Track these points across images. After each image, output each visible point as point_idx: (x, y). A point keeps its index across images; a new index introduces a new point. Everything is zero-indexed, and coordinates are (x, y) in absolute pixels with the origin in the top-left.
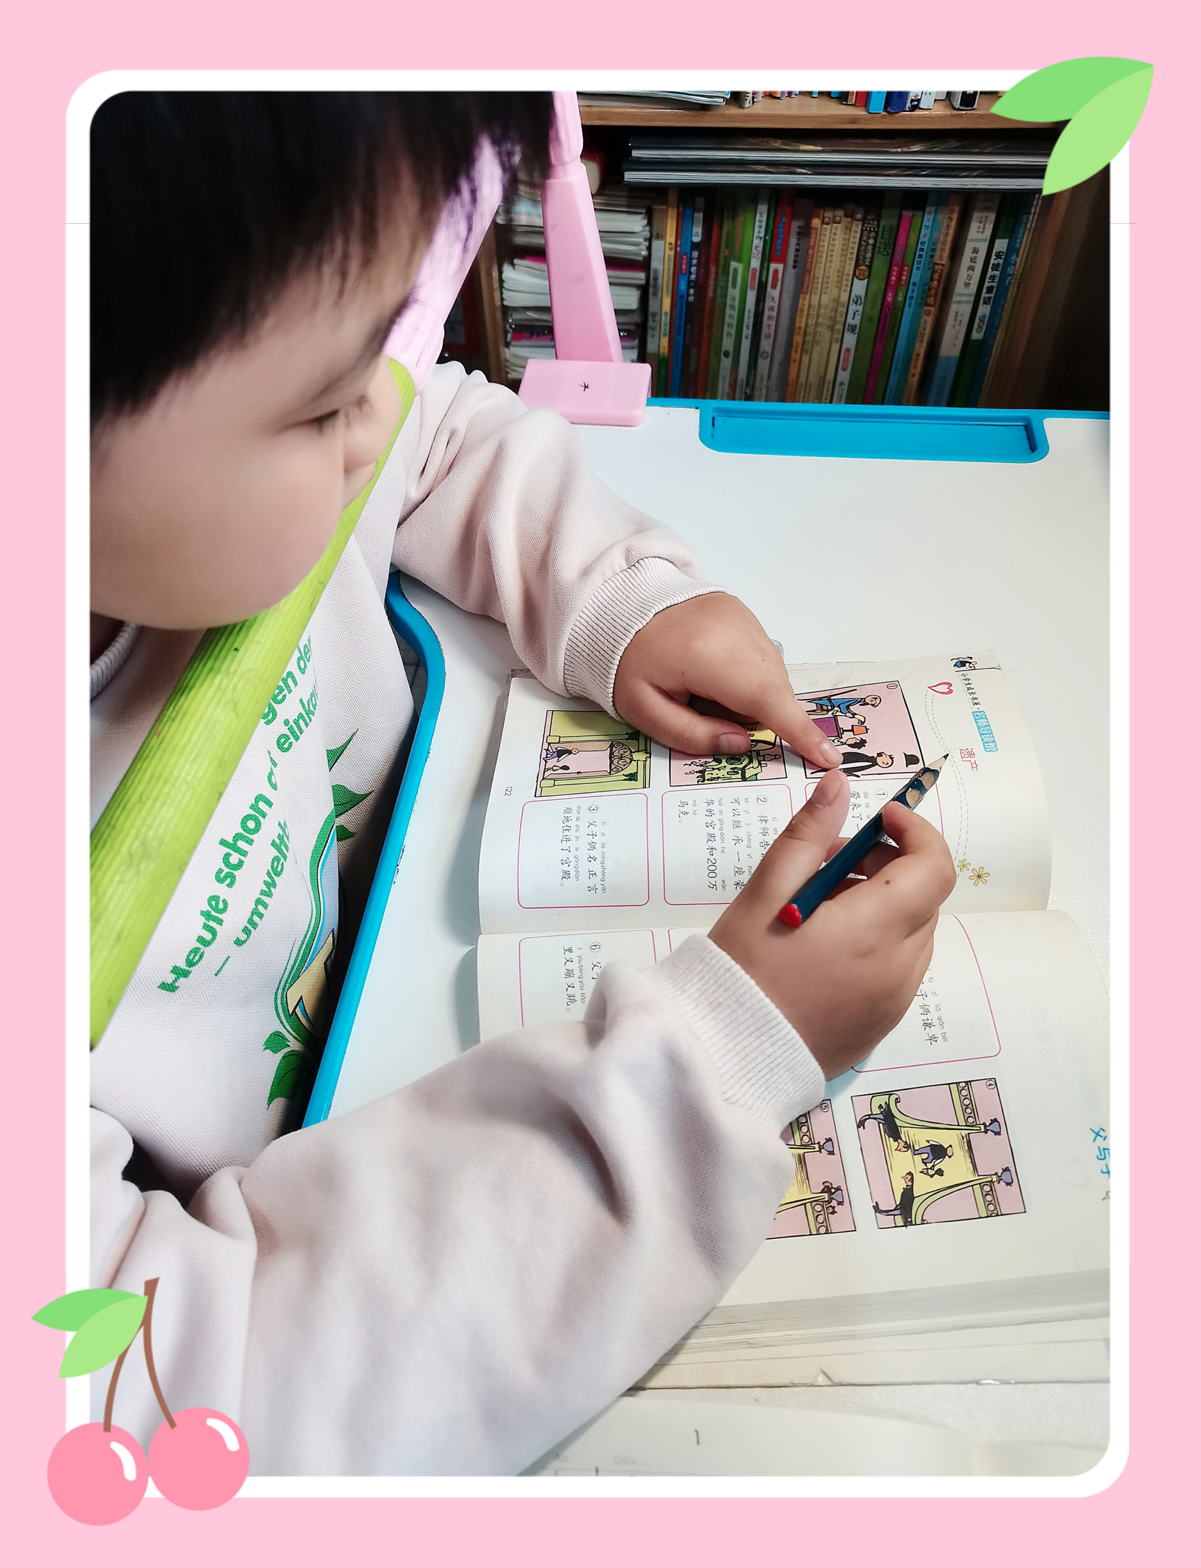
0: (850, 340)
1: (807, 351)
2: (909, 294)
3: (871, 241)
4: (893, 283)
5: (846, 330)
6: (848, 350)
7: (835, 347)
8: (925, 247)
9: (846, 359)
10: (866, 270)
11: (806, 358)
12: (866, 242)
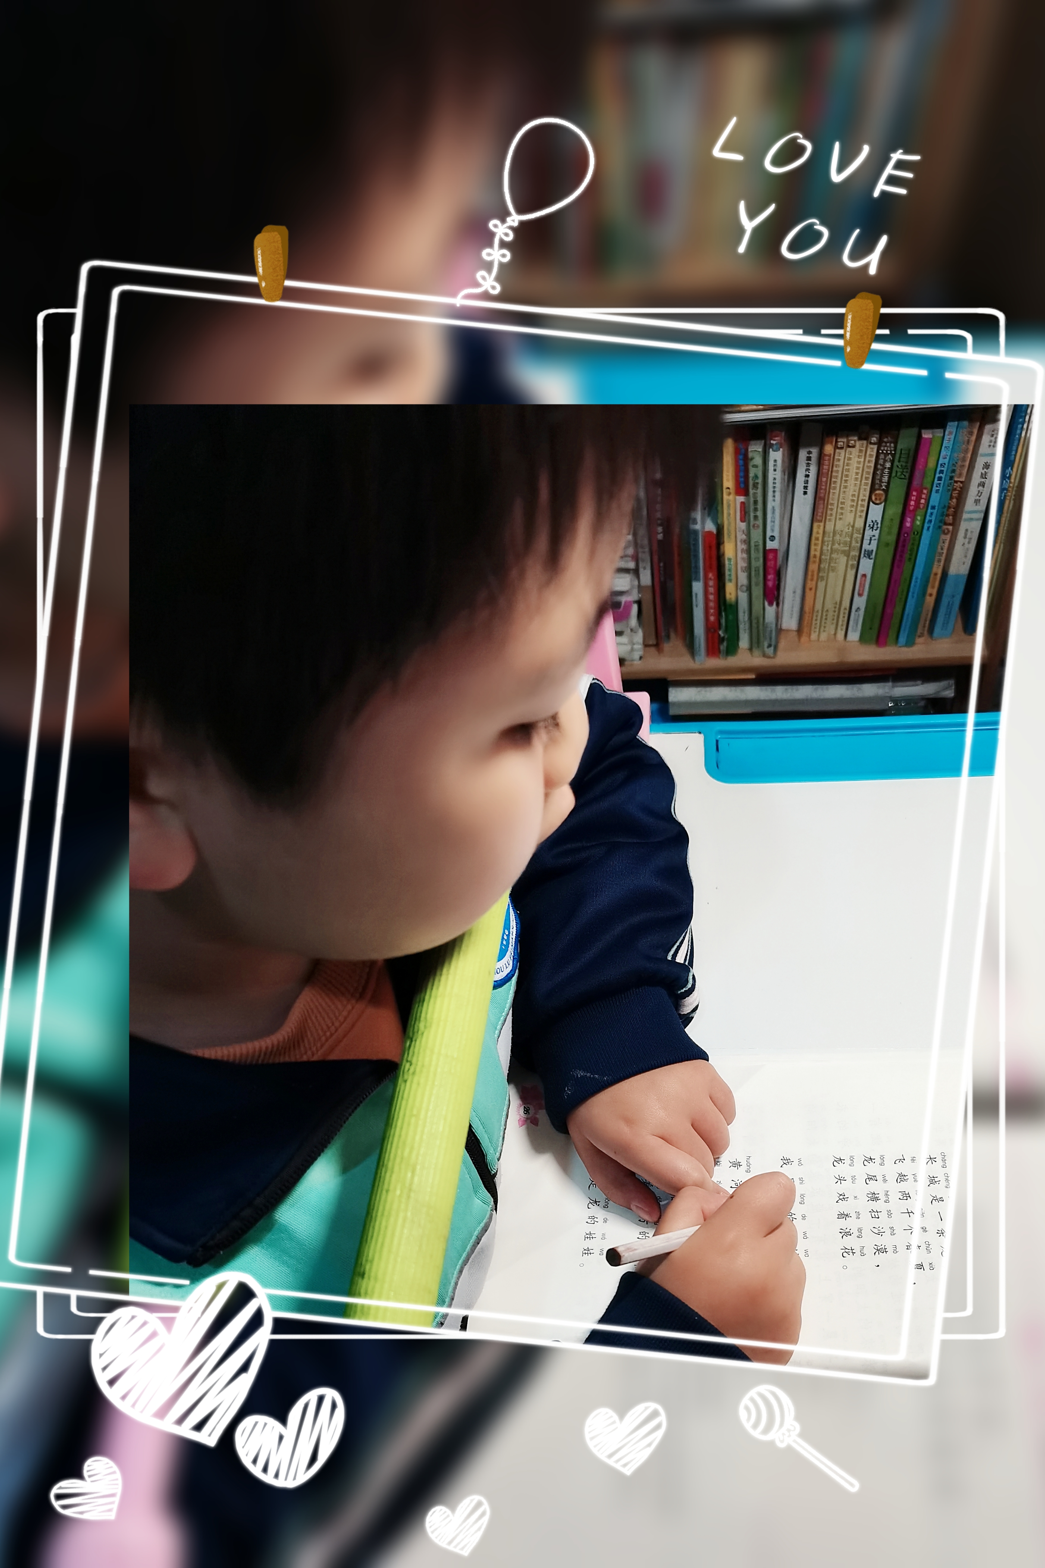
0: (866, 566)
1: (822, 578)
2: (928, 518)
3: (888, 465)
4: (912, 508)
5: (862, 555)
6: (864, 576)
7: (851, 574)
8: (945, 469)
9: (862, 585)
10: (882, 494)
11: (821, 585)
12: (883, 465)
